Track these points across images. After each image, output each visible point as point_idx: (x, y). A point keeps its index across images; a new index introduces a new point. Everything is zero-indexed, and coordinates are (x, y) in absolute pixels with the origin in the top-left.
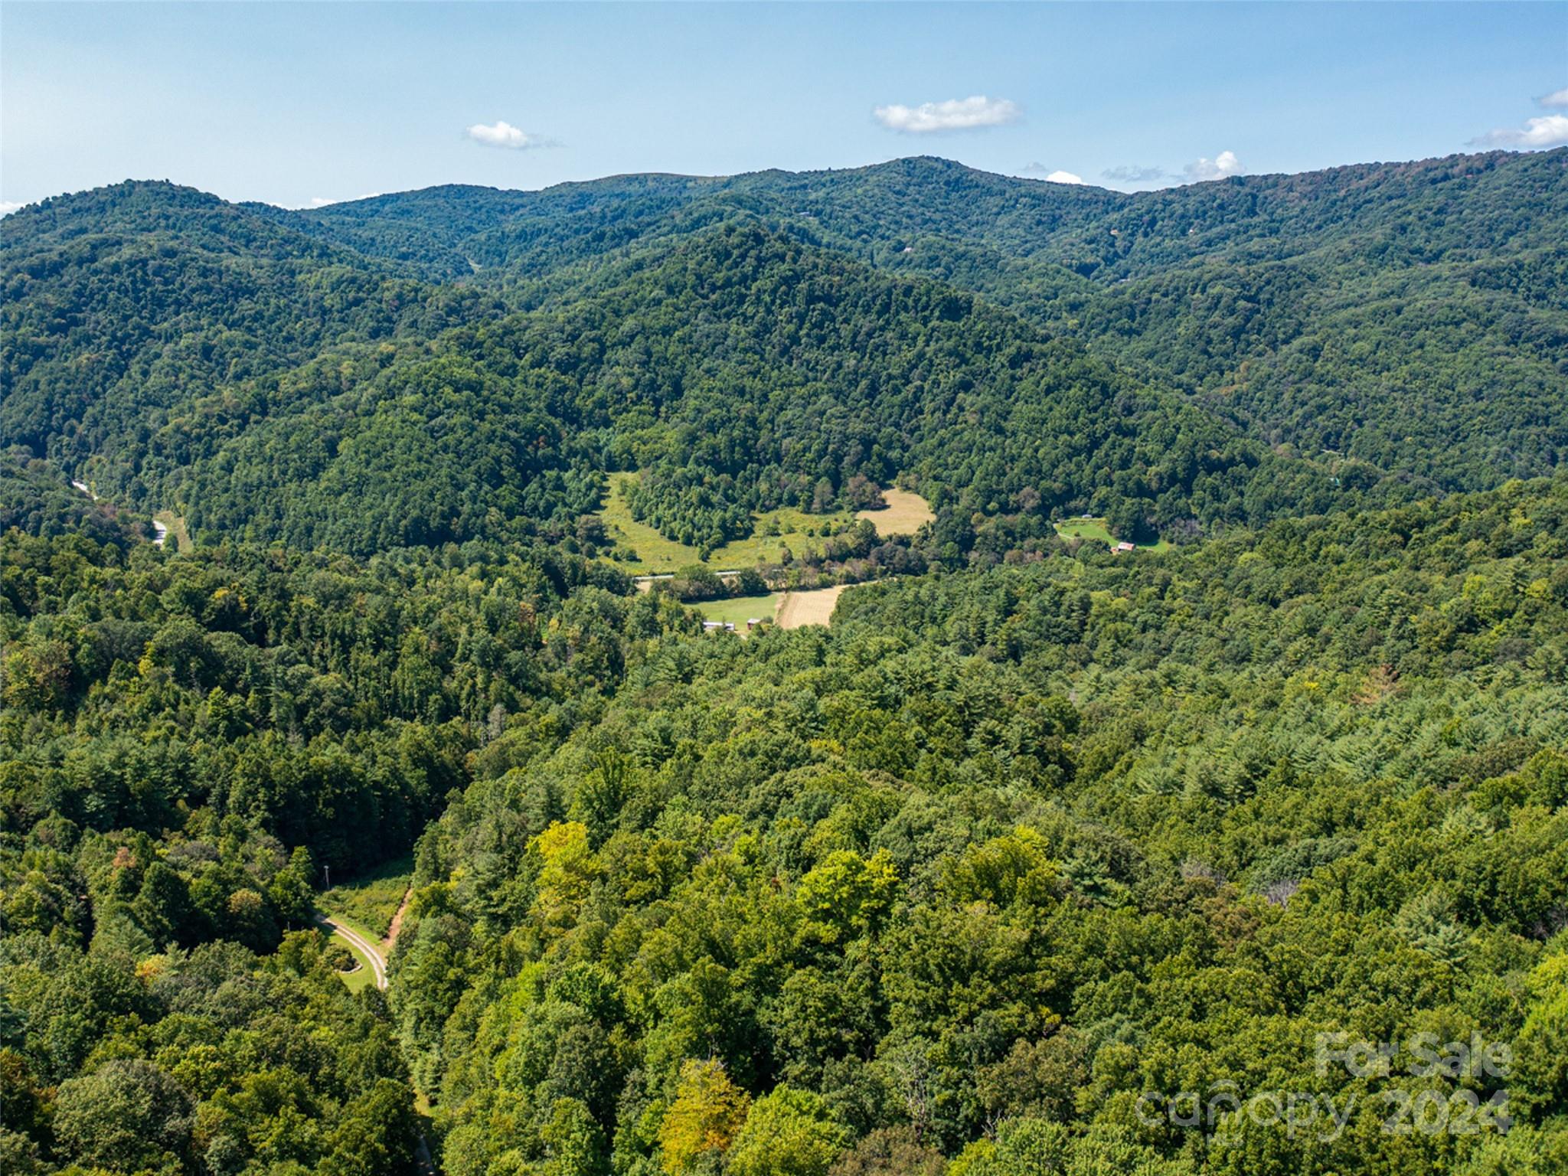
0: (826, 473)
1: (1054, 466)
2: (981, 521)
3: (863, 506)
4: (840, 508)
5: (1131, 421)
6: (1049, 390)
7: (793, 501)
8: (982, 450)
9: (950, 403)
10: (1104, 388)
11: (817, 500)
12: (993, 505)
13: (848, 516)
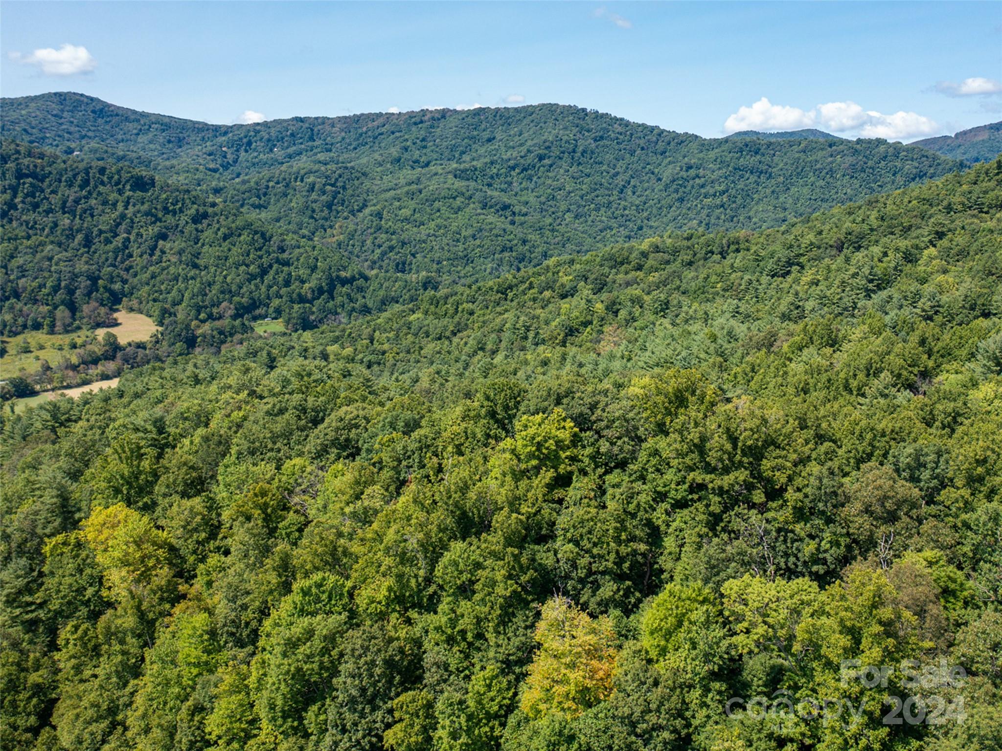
0: (63, 302)
1: (241, 288)
2: (199, 327)
3: (98, 325)
4: (79, 328)
5: (285, 256)
6: (225, 238)
7: (37, 326)
8: (186, 279)
9: (153, 249)
10: (263, 235)
11: (58, 323)
12: (202, 316)
13: (89, 333)
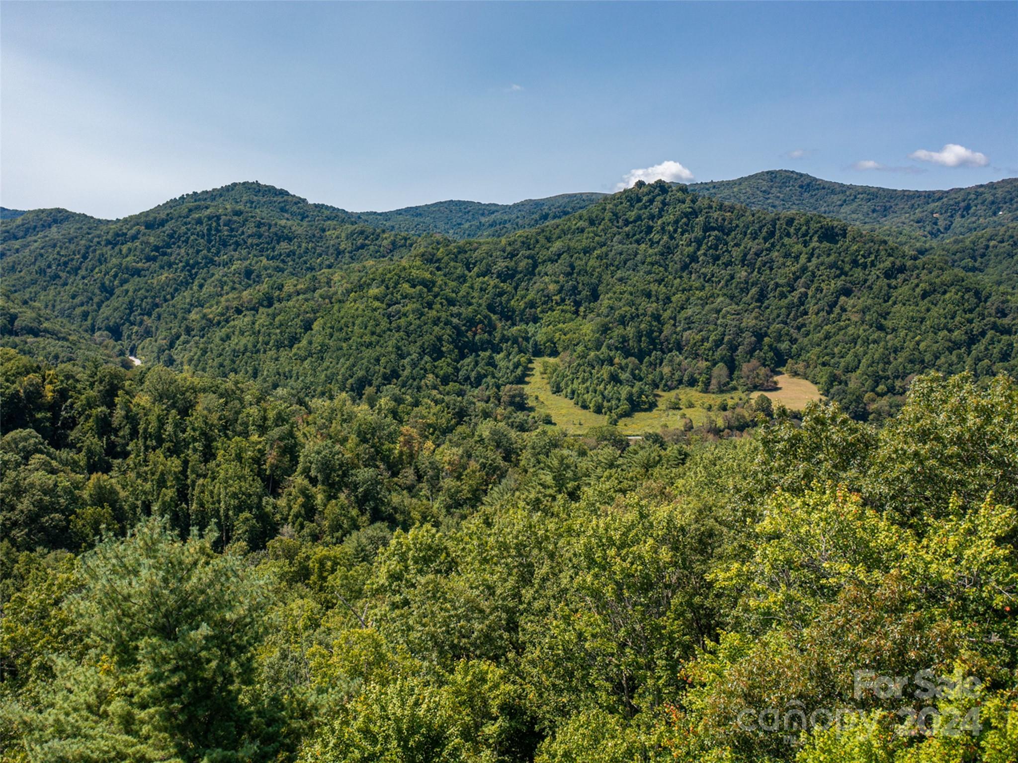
0: (722, 359)
1: (937, 358)
2: (873, 400)
3: (755, 388)
4: (735, 389)
5: (1006, 321)
6: (924, 295)
7: (692, 383)
8: (867, 342)
9: (832, 305)
10: (977, 294)
11: (714, 381)
12: (881, 388)
13: (743, 396)
